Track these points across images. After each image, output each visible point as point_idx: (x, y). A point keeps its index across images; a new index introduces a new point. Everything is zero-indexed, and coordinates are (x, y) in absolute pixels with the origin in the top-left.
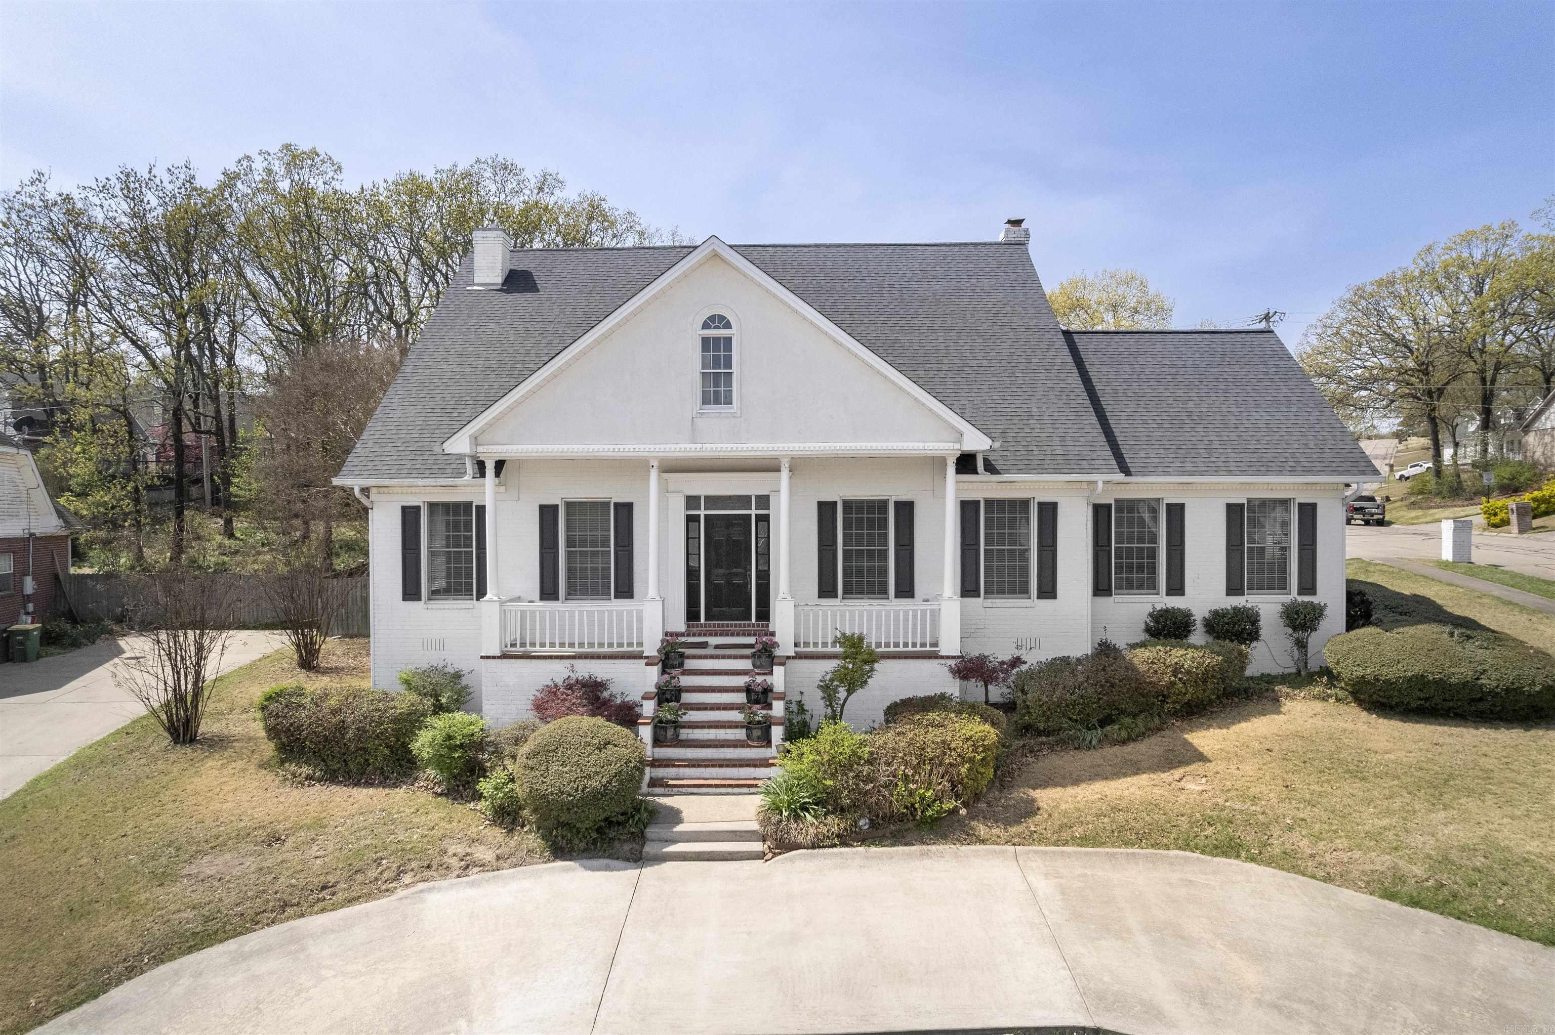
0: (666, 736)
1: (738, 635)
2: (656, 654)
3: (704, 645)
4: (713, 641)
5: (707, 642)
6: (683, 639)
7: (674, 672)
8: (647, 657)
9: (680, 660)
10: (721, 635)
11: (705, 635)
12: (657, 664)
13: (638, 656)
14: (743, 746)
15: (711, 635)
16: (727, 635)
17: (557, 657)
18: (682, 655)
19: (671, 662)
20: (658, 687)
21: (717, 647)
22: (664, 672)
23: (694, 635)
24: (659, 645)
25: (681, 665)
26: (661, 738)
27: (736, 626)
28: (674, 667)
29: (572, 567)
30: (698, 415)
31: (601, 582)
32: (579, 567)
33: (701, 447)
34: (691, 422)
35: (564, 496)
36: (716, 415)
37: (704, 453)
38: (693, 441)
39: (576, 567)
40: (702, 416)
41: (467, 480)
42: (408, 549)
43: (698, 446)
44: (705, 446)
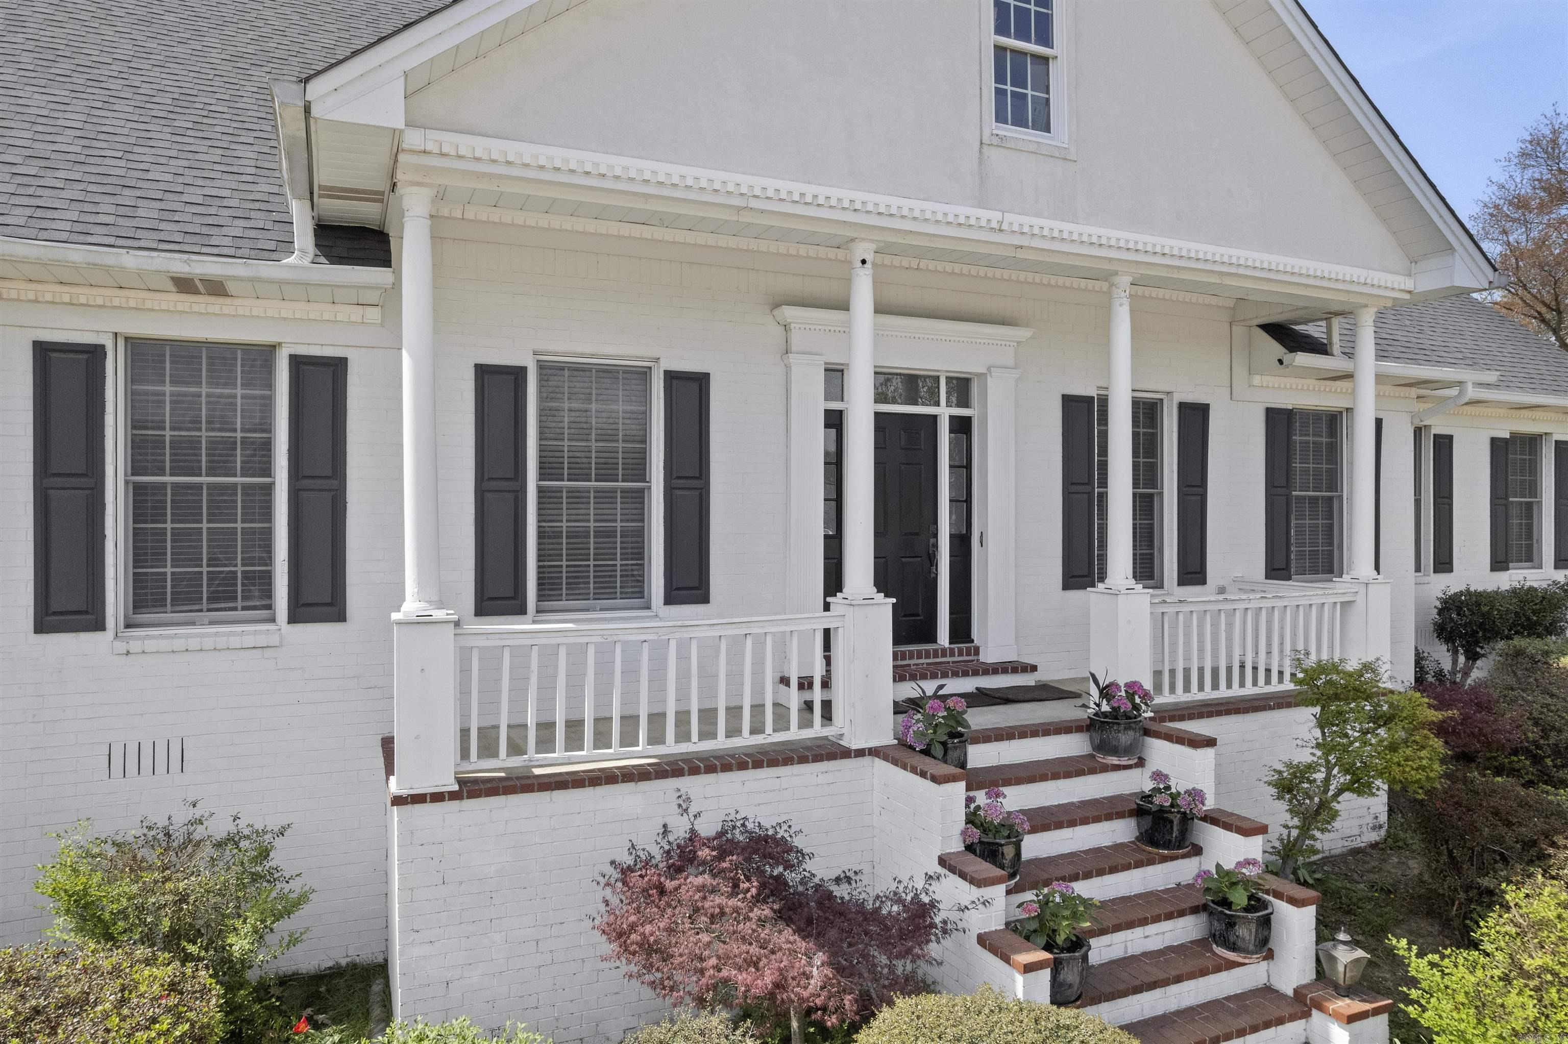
29: (548, 529)
30: (995, 141)
31: (621, 565)
32: (564, 529)
33: (1001, 219)
34: (978, 154)
35: (541, 346)
36: (1032, 147)
37: (1001, 234)
38: (982, 204)
39: (558, 529)
40: (1001, 143)
41: (290, 267)
42: (55, 475)
43: (995, 216)
44: (1009, 217)
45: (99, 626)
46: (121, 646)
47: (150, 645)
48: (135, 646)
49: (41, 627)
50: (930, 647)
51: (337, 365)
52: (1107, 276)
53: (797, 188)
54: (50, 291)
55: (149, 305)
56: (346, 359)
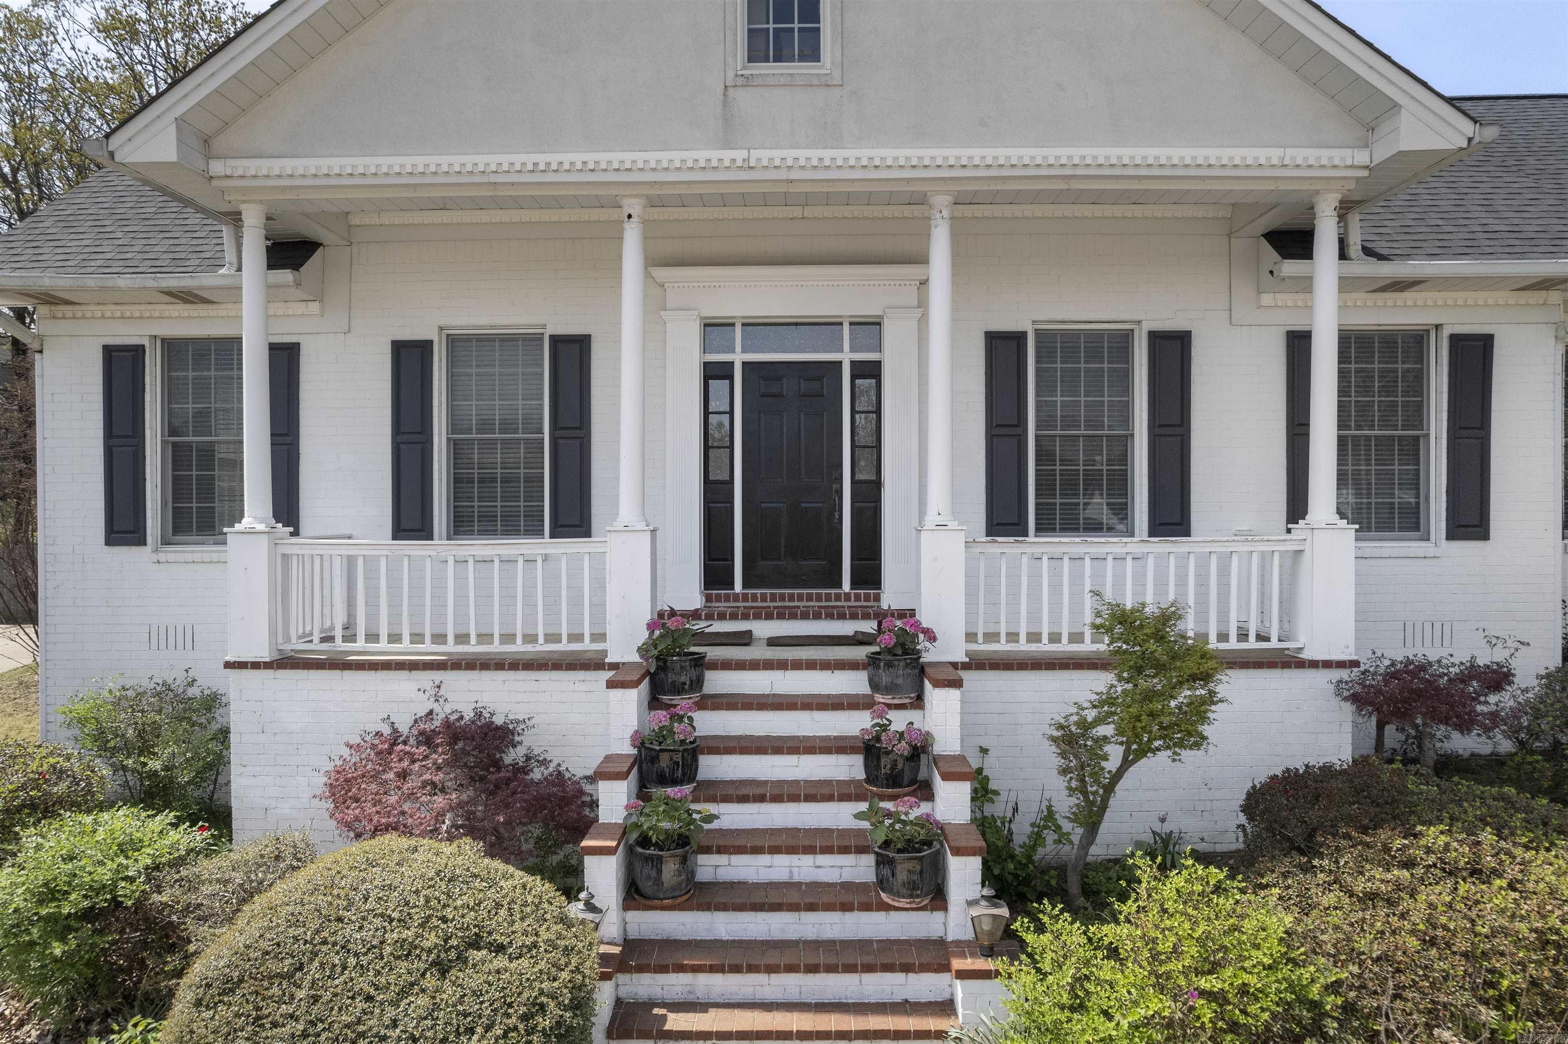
0: (658, 881)
1: (817, 616)
2: (636, 658)
3: (744, 639)
4: (763, 629)
5: (750, 632)
6: (700, 625)
7: (682, 702)
8: (614, 666)
9: (693, 673)
10: (781, 616)
11: (746, 617)
12: (635, 684)
13: (594, 663)
14: (866, 907)
15: (757, 617)
16: (793, 616)
17: (400, 666)
18: (699, 662)
19: (671, 677)
20: (639, 741)
21: (773, 642)
22: (654, 703)
23: (722, 617)
24: (643, 635)
25: (698, 683)
26: (646, 886)
27: (810, 598)
28: (678, 690)
29: (464, 476)
30: (740, 81)
31: (525, 506)
32: (476, 476)
33: (746, 156)
34: (722, 98)
35: (444, 322)
36: (783, 80)
37: (752, 172)
38: (727, 145)
39: (470, 476)
40: (747, 82)
41: (223, 276)
42: (118, 437)
43: (739, 155)
44: (755, 154)
45: (142, 542)
46: (155, 557)
47: (171, 557)
48: (162, 557)
49: (109, 542)
50: (833, 591)
51: (291, 348)
52: (922, 200)
53: (530, 159)
54: (109, 310)
55: (167, 314)
56: (299, 344)
